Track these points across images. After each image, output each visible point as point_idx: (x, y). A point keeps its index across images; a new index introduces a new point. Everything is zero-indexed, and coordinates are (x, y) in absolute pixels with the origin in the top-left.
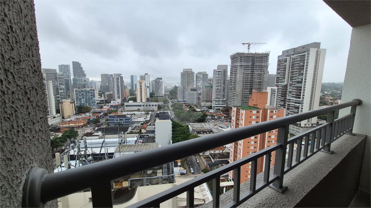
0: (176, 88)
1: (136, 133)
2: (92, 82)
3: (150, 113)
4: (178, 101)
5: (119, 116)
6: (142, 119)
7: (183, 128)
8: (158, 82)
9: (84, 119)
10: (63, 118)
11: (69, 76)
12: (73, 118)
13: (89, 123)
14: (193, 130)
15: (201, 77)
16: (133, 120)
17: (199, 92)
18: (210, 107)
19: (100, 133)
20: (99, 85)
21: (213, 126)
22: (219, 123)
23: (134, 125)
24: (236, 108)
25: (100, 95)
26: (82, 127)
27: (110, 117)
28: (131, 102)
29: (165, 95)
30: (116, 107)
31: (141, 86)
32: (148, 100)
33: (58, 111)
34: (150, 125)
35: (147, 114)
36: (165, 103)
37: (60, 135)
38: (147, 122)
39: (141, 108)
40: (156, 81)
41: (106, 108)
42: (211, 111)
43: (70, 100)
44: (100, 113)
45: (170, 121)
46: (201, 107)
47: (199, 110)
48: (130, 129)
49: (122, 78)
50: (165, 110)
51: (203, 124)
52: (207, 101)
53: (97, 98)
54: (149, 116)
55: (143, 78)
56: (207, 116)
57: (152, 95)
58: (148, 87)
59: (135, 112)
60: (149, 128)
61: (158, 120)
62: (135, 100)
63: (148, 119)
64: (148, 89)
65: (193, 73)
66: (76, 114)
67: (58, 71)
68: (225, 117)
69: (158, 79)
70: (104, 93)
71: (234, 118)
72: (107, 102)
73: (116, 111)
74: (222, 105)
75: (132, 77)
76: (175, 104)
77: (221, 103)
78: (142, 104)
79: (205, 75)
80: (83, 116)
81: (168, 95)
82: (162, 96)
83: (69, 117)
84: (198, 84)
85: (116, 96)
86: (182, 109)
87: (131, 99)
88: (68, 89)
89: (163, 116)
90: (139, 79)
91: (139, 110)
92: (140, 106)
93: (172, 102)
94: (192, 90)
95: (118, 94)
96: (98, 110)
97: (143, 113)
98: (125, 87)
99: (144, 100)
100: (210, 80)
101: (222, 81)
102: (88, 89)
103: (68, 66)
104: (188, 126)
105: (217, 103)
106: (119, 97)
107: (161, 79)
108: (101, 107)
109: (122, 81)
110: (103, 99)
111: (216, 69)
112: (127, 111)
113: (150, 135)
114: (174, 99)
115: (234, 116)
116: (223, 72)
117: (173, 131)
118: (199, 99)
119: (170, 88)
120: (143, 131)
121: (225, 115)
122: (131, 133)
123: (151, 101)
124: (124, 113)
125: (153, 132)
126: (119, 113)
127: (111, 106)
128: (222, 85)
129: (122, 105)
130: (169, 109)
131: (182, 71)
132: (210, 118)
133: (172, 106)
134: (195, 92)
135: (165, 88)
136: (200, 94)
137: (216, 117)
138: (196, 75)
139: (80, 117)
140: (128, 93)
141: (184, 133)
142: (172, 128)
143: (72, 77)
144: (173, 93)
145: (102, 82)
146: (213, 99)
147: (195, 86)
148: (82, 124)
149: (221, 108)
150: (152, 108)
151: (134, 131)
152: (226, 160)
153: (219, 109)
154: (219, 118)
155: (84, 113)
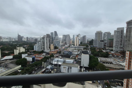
0: (93, 40)
1: (73, 59)
2: (60, 38)
3: (80, 51)
4: (93, 46)
5: (67, 51)
6: (76, 53)
7: (95, 59)
8: (84, 37)
9: (56, 51)
10: (51, 50)
11: (53, 36)
12: (53, 51)
13: (57, 53)
14: (101, 61)
15: (107, 34)
16: (73, 53)
17: (105, 42)
18: (112, 50)
19: (61, 57)
20: (62, 39)
21: (113, 60)
22: (117, 59)
23: (73, 55)
24: (129, 52)
25: (62, 43)
26: (56, 54)
27: (65, 51)
28: (72, 46)
29: (87, 43)
30: (67, 47)
31: (77, 39)
32: (79, 45)
33: (49, 48)
34: (80, 56)
35: (79, 51)
36: (87, 47)
37: (49, 56)
38: (78, 54)
39: (76, 48)
40: (83, 37)
41: (63, 48)
42: (112, 52)
43: (53, 44)
44: (61, 49)
45: (88, 55)
46: (106, 50)
47: (105, 51)
48: (71, 57)
49: (70, 36)
50: (87, 50)
51: (107, 59)
52: (110, 47)
53: (61, 44)
54: (79, 52)
55: (78, 36)
56: (109, 55)
57: (81, 43)
58: (80, 40)
59: (74, 50)
60: (79, 57)
61: (83, 54)
62: (74, 45)
63: (79, 53)
64: (80, 41)
65: (102, 33)
66: (54, 49)
67: (50, 35)
68: (121, 56)
69: (84, 36)
70: (63, 42)
71: (127, 58)
72: (64, 45)
73: (67, 49)
74: (119, 50)
75: (74, 36)
76: (92, 47)
77: (119, 48)
78: (77, 47)
79: (109, 34)
80: (56, 50)
81: (89, 43)
82: (86, 44)
83: (52, 50)
84: (105, 38)
85: (67, 43)
86: (95, 50)
87: (72, 45)
88: (53, 40)
89: (85, 53)
90: (76, 36)
91: (75, 49)
92: (76, 47)
93: (90, 47)
94: (101, 41)
95: (68, 42)
96: (61, 48)
97: (77, 50)
98: (71, 40)
99: (78, 45)
100: (112, 36)
101: (120, 36)
102: (58, 41)
103: (53, 33)
104: (98, 59)
105: (116, 48)
106: (68, 44)
107: (85, 36)
108: (62, 47)
109: (70, 38)
110: (63, 44)
111: (116, 30)
112: (71, 49)
113: (79, 60)
114: (91, 45)
115: (127, 56)
116: (121, 31)
117: (89, 60)
118: (105, 45)
119: (90, 40)
120: (76, 58)
121: (122, 55)
122: (72, 58)
123: (81, 46)
124: (70, 50)
125: (80, 59)
126: (68, 50)
127: (65, 47)
128: (120, 39)
129: (69, 47)
130: (88, 50)
131: (96, 32)
132: (112, 56)
133: (90, 48)
134: (103, 42)
135: (87, 40)
136: (106, 43)
137: (115, 56)
138: (104, 34)
139: (55, 50)
140: (72, 42)
141: (95, 62)
142: (89, 58)
143: (54, 36)
144: (91, 42)
145: (63, 38)
146: (114, 46)
147: (103, 39)
148: (55, 53)
149: (119, 51)
150: (81, 49)
151: (73, 58)
152: (121, 81)
153: (117, 52)
154: (117, 56)
155: (57, 49)
